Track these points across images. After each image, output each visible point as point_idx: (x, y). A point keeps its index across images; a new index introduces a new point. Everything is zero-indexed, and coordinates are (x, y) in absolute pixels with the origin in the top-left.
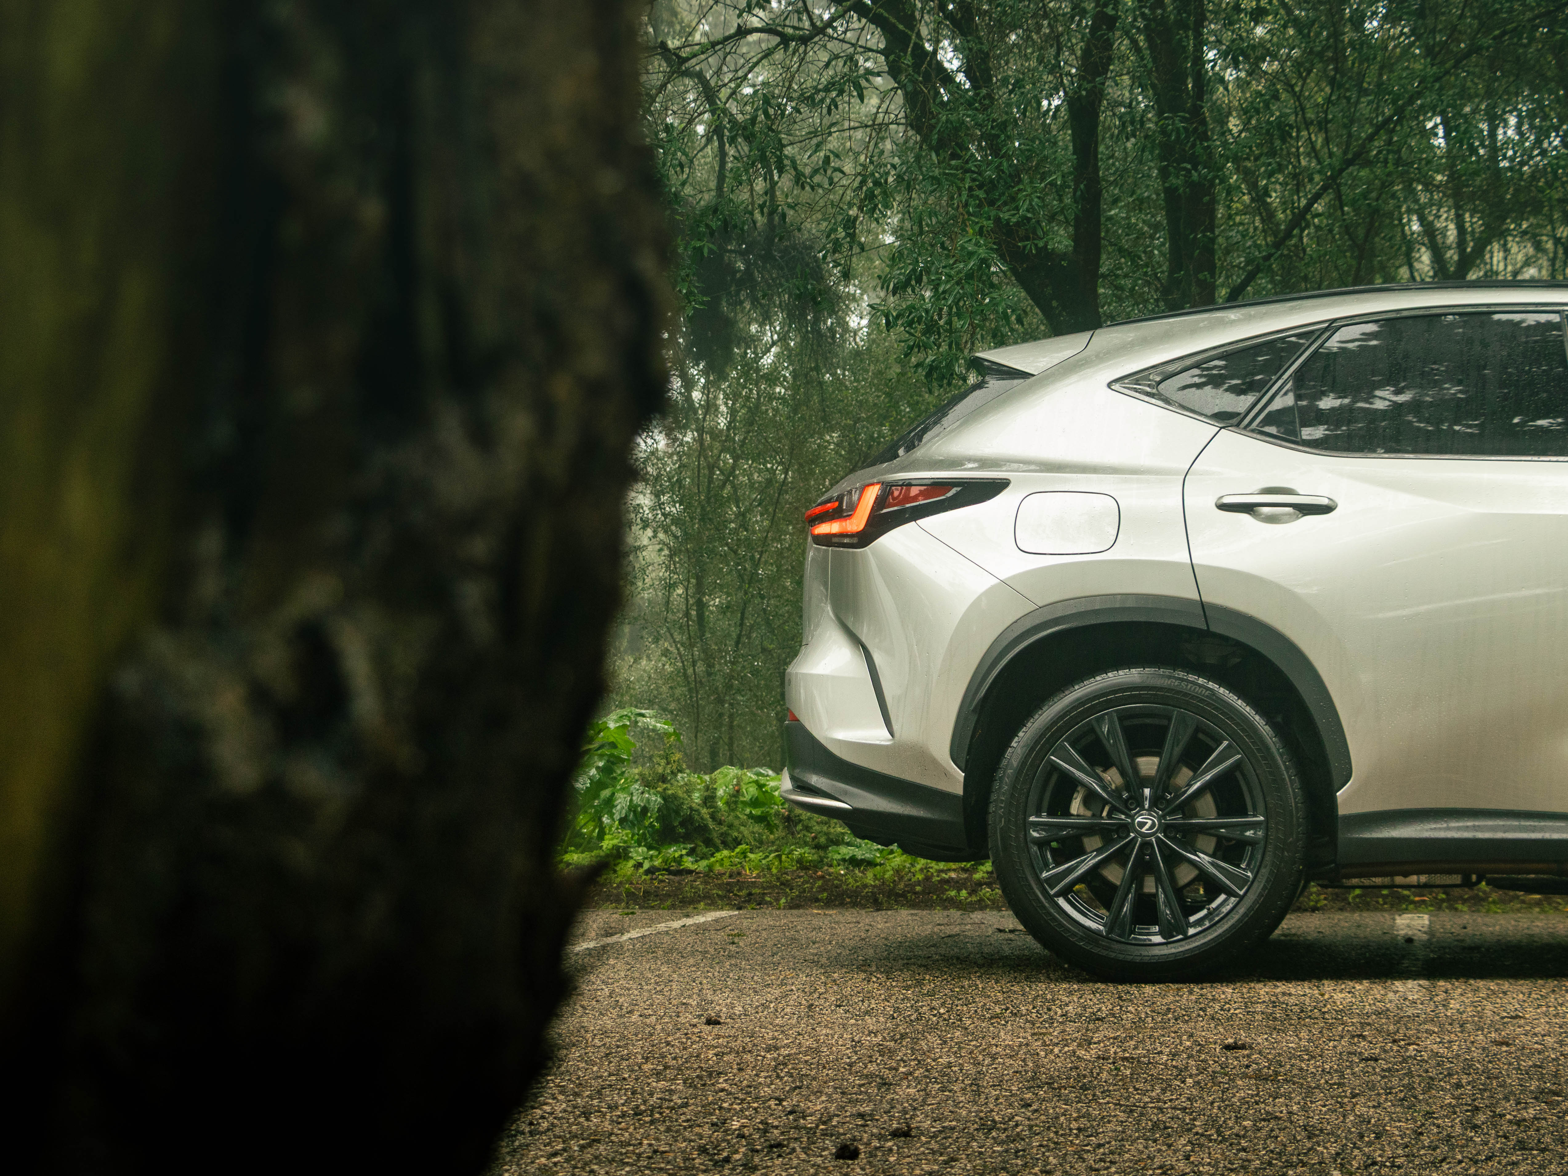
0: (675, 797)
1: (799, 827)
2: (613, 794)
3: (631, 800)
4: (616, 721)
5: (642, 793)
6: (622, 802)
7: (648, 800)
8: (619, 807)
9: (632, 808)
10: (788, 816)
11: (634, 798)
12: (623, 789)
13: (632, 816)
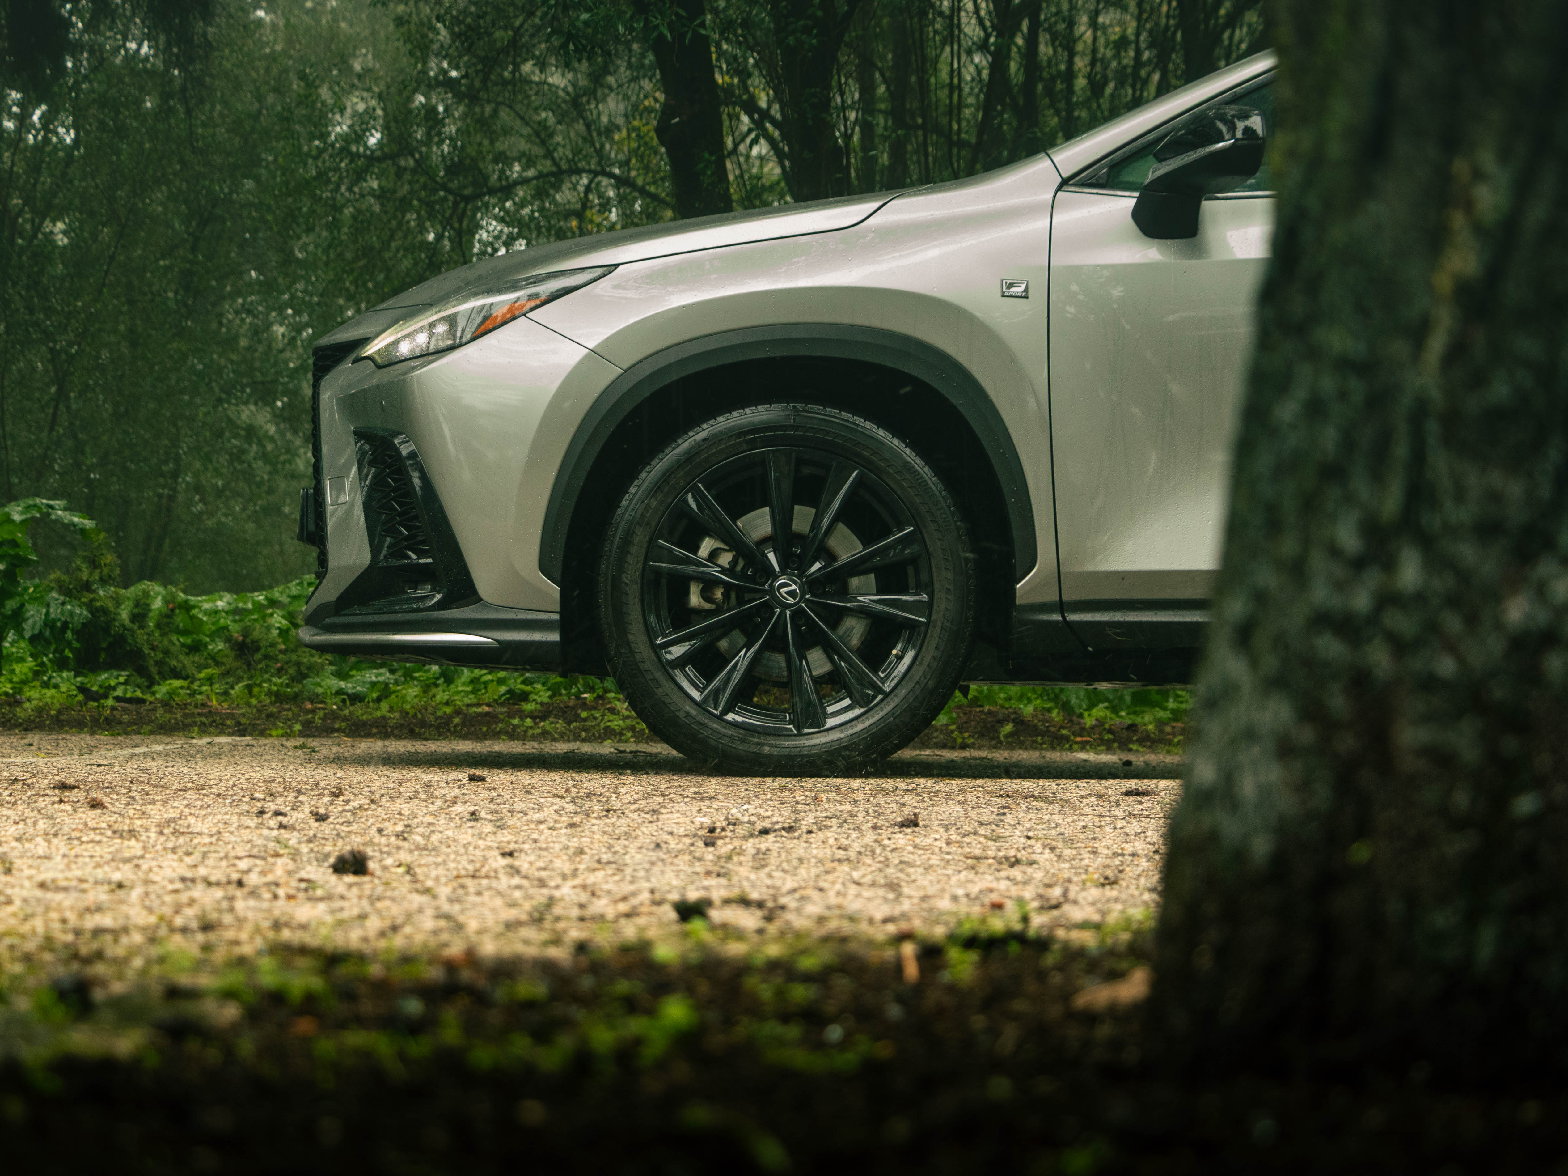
0: (104, 611)
1: (258, 656)
2: (23, 605)
3: (47, 614)
4: (22, 513)
5: (63, 604)
6: (34, 616)
7: (71, 614)
8: (30, 621)
9: (49, 623)
10: (243, 642)
11: (51, 610)
12: (34, 599)
13: (47, 633)
